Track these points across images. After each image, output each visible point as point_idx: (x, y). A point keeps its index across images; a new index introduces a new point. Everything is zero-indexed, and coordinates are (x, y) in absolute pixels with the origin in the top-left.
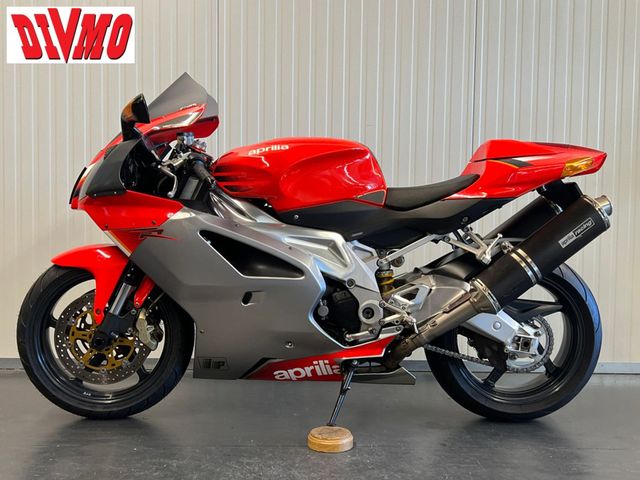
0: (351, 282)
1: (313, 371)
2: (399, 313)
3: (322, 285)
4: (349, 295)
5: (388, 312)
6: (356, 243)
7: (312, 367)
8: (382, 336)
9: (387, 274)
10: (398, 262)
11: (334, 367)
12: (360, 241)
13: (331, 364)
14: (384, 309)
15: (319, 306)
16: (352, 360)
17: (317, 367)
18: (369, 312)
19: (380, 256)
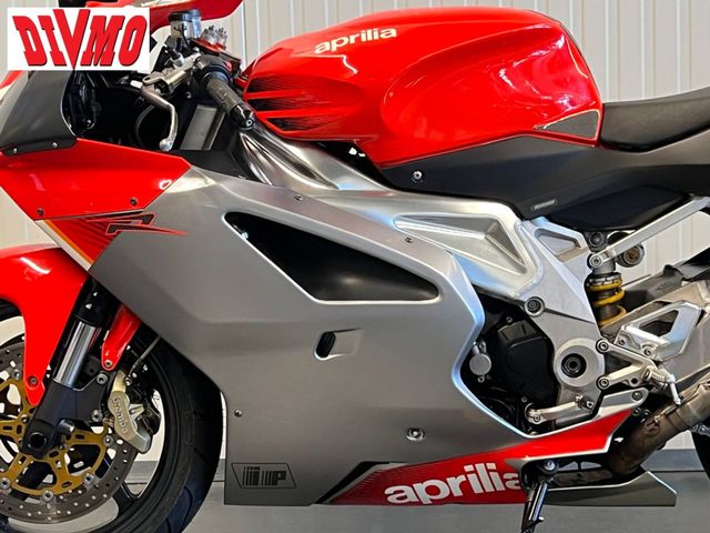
0: (536, 304)
1: (465, 486)
2: (637, 362)
3: (477, 313)
4: (531, 330)
5: (615, 362)
6: (543, 223)
7: (462, 478)
8: (603, 412)
9: (608, 283)
10: (631, 257)
11: (507, 476)
12: (551, 218)
13: (501, 470)
14: (606, 355)
15: (471, 354)
16: (543, 463)
17: (472, 477)
18: (576, 363)
19: (594, 247)
